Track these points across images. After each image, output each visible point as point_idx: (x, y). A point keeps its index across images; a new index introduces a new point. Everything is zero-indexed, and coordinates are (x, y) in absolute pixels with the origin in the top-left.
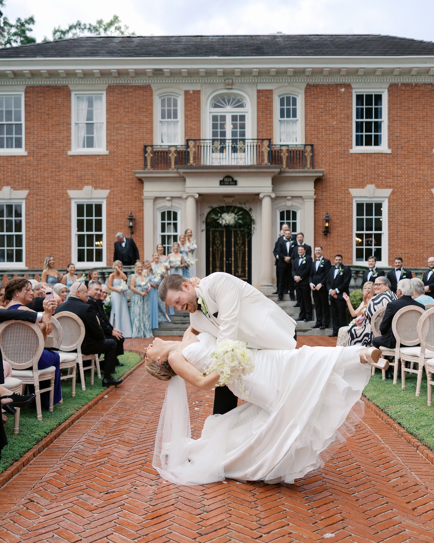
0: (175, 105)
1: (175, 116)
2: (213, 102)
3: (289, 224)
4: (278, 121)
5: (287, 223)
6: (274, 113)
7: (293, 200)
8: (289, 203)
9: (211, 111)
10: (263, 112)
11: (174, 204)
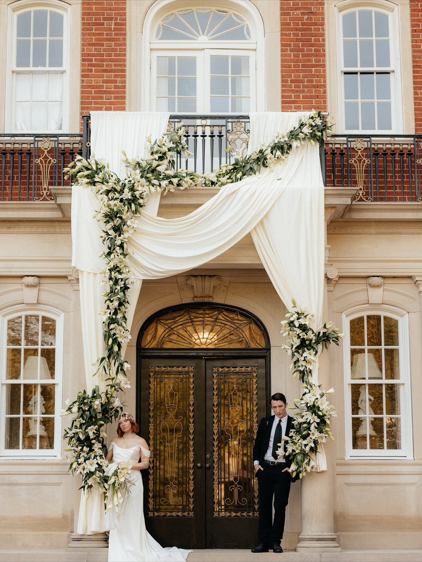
0: (57, 30)
1: (57, 60)
2: (159, 22)
3: (376, 354)
4: (339, 73)
5: (370, 351)
6: (327, 53)
7: (387, 287)
8: (376, 295)
9: (154, 46)
10: (297, 50)
11: (44, 297)
